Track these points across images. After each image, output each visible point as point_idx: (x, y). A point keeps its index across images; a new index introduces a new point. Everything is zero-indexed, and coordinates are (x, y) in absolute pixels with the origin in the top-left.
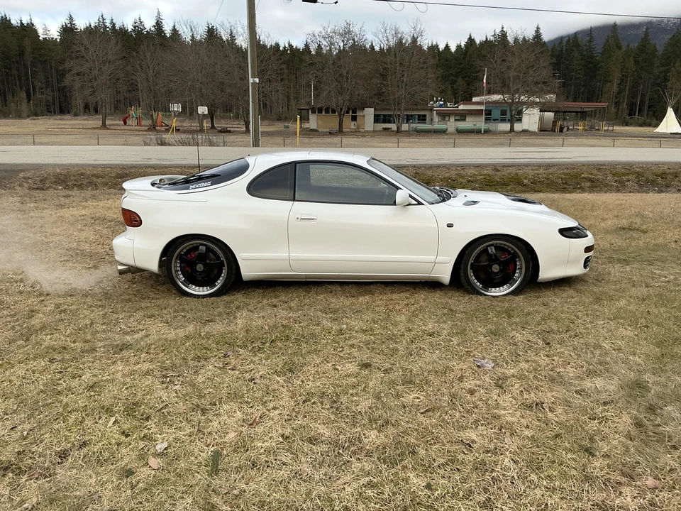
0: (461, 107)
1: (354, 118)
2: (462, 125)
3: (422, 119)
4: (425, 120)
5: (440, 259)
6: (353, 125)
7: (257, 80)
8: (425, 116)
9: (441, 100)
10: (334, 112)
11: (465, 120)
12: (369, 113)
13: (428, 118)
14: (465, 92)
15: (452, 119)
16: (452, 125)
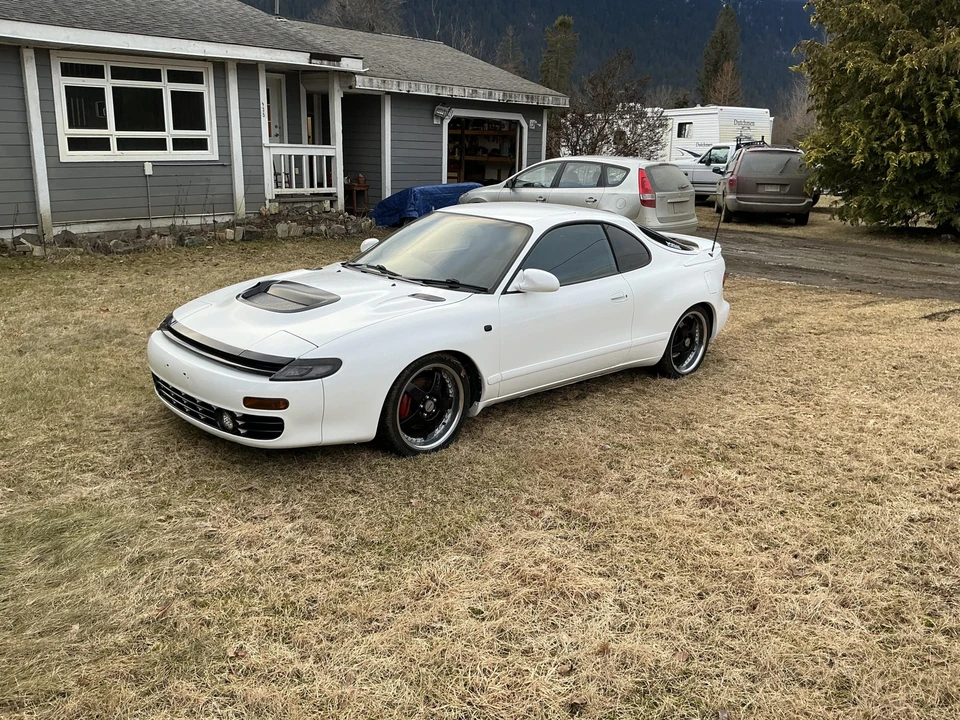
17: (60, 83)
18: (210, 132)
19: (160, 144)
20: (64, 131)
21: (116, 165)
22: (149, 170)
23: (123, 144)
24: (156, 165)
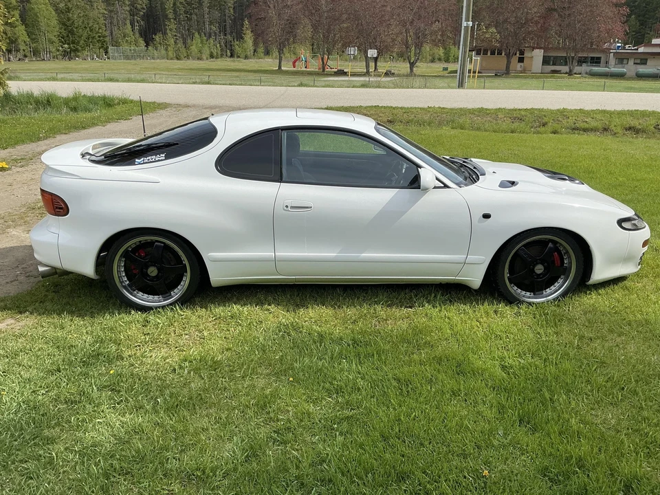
0: (641, 50)
1: (521, 60)
2: (642, 69)
3: (596, 61)
4: (600, 63)
5: (471, 258)
6: (519, 66)
7: (470, 24)
8: (599, 58)
9: (618, 42)
10: (500, 53)
11: (645, 64)
12: (538, 55)
13: (603, 60)
14: (637, 33)
15: (631, 62)
16: (630, 68)
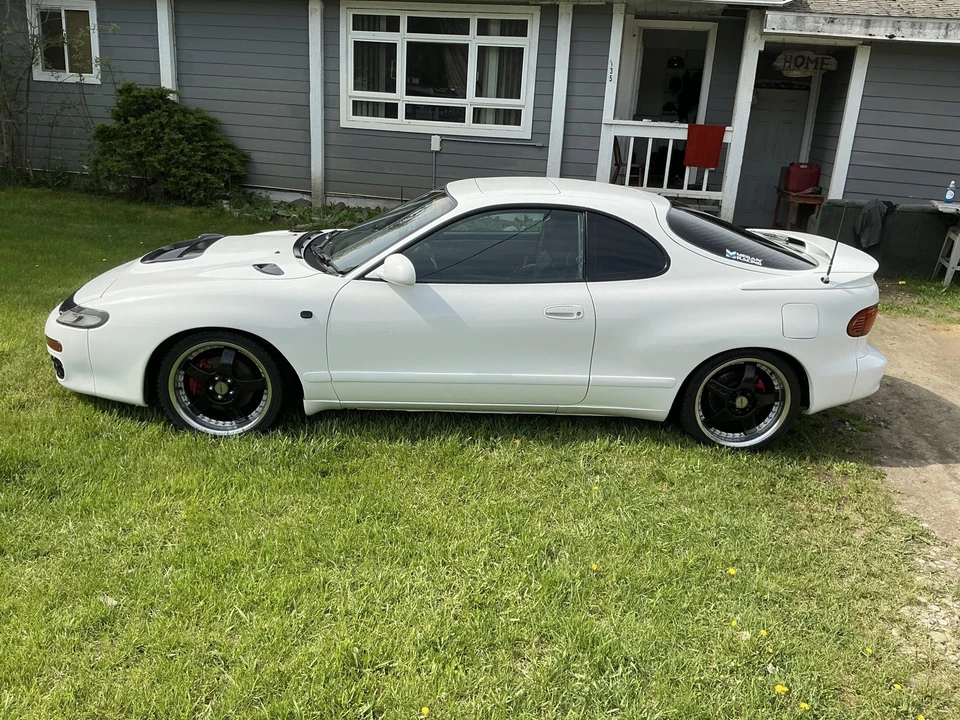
17: (349, 37)
18: (526, 101)
19: (457, 115)
20: (348, 92)
21: (398, 135)
22: (435, 145)
23: (413, 112)
24: (445, 139)
